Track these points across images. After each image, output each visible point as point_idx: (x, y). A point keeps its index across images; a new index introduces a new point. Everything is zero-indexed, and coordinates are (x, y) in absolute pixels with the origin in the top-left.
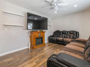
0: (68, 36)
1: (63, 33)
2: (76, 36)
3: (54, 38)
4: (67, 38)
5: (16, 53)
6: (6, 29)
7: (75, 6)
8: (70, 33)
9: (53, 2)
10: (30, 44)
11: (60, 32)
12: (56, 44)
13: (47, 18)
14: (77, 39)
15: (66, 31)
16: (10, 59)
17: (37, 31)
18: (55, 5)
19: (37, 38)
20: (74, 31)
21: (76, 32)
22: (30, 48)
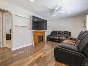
0: (63, 35)
1: (59, 33)
2: (69, 36)
3: (52, 37)
4: (62, 37)
5: (24, 48)
6: (17, 29)
7: (69, 13)
8: (64, 33)
9: (54, 10)
10: (33, 41)
11: (57, 32)
12: (54, 42)
13: (47, 21)
14: (70, 37)
15: (61, 32)
16: (23, 52)
17: (39, 31)
18: (56, 11)
19: (39, 37)
20: (68, 32)
21: (69, 33)
22: (33, 45)
